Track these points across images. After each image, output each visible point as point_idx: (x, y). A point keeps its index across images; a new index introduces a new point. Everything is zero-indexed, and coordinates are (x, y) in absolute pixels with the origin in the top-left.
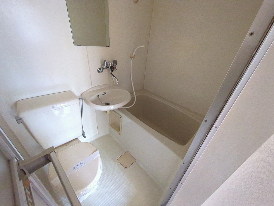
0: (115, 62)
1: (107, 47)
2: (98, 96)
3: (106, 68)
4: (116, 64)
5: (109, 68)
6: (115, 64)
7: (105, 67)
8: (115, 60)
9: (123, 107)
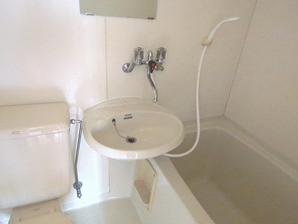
0: (162, 53)
1: (150, 21)
2: (114, 120)
3: (140, 64)
4: (164, 58)
5: (145, 64)
6: (161, 58)
7: (137, 62)
8: (162, 49)
9: (169, 153)
